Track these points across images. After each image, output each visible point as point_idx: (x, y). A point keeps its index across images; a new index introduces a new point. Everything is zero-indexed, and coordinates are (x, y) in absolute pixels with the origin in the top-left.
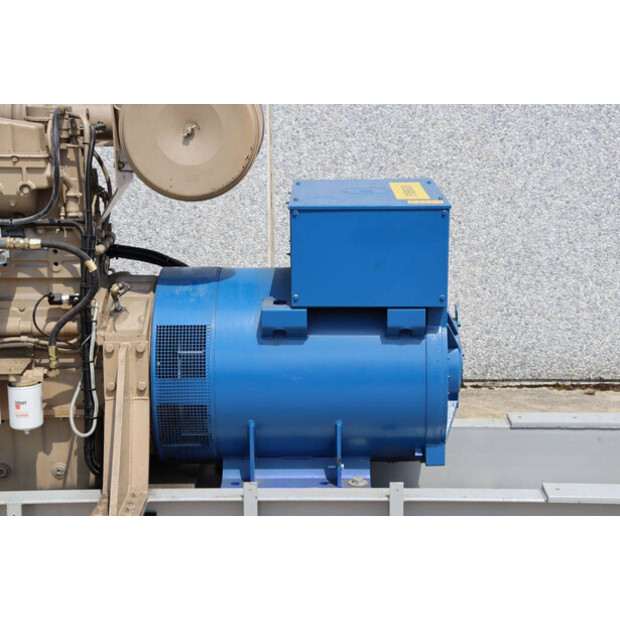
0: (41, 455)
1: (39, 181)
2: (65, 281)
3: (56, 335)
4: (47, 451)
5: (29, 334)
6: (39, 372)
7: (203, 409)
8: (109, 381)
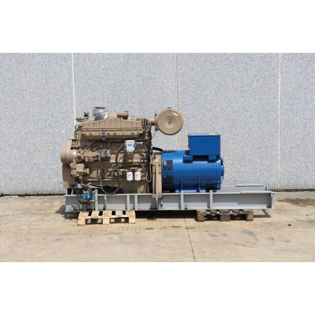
0: (139, 188)
1: (141, 132)
2: (144, 152)
3: (143, 162)
4: (140, 187)
5: (137, 163)
6: (140, 169)
7: (172, 176)
8: (154, 171)
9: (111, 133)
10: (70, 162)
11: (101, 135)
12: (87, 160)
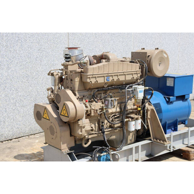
4: (129, 135)
8: (149, 117)
9: (115, 78)
10: (79, 120)
11: (106, 81)
12: (92, 114)
